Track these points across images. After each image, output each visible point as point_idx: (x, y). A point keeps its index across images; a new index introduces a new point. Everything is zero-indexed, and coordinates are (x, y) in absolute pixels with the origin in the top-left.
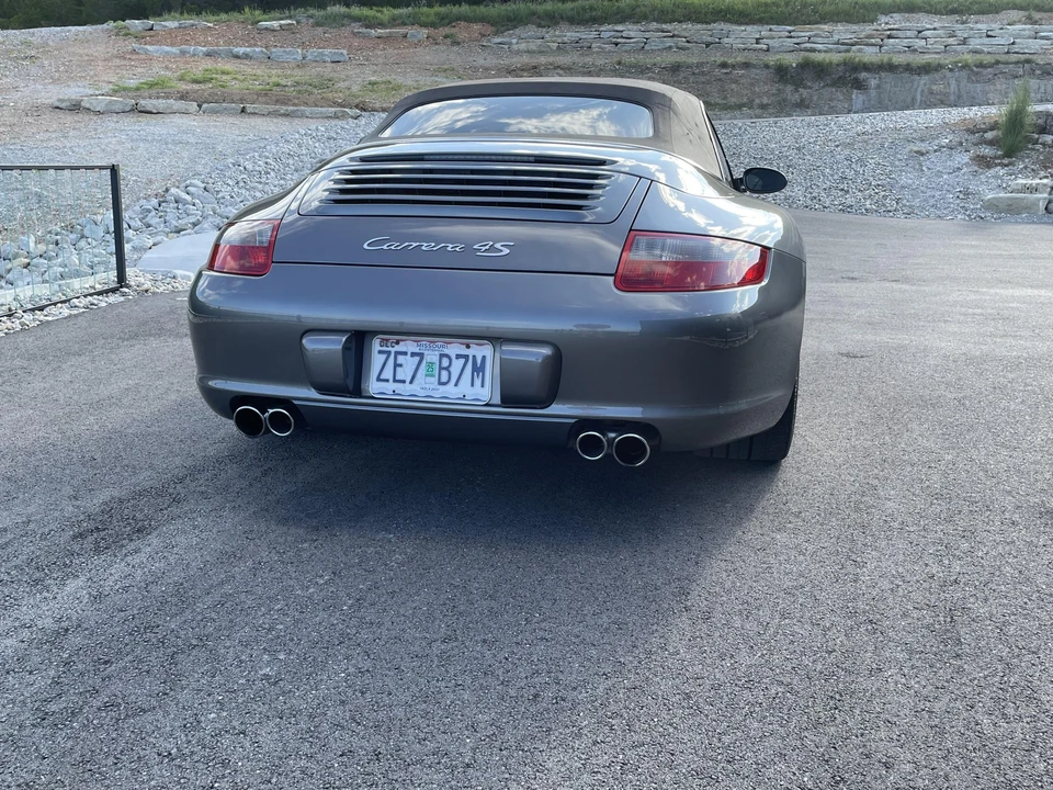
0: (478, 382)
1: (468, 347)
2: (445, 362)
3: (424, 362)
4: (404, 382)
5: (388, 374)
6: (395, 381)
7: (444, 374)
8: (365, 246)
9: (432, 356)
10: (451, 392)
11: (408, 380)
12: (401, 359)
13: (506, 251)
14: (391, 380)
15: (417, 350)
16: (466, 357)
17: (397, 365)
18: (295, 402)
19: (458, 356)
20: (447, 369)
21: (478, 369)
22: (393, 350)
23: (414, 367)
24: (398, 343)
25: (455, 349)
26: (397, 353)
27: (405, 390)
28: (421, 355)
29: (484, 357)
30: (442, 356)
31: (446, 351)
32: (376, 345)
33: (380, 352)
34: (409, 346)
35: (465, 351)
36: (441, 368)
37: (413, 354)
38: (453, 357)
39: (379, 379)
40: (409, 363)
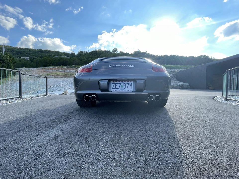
0: (131, 88)
1: (129, 82)
2: (125, 85)
3: (121, 85)
4: (117, 88)
5: (114, 87)
6: (116, 88)
7: (125, 87)
8: (109, 66)
9: (122, 84)
10: (126, 90)
11: (118, 88)
12: (116, 85)
13: (134, 66)
14: (115, 88)
15: (119, 83)
16: (129, 84)
17: (116, 86)
18: (96, 94)
19: (127, 84)
20: (125, 86)
21: (131, 85)
22: (115, 83)
23: (119, 86)
24: (116, 82)
25: (126, 82)
26: (116, 84)
27: (118, 90)
28: (120, 84)
29: (132, 83)
30: (124, 84)
31: (125, 83)
32: (112, 82)
33: (113, 84)
34: (118, 82)
35: (128, 83)
36: (124, 86)
37: (119, 84)
38: (126, 84)
39: (113, 88)
40: (118, 85)
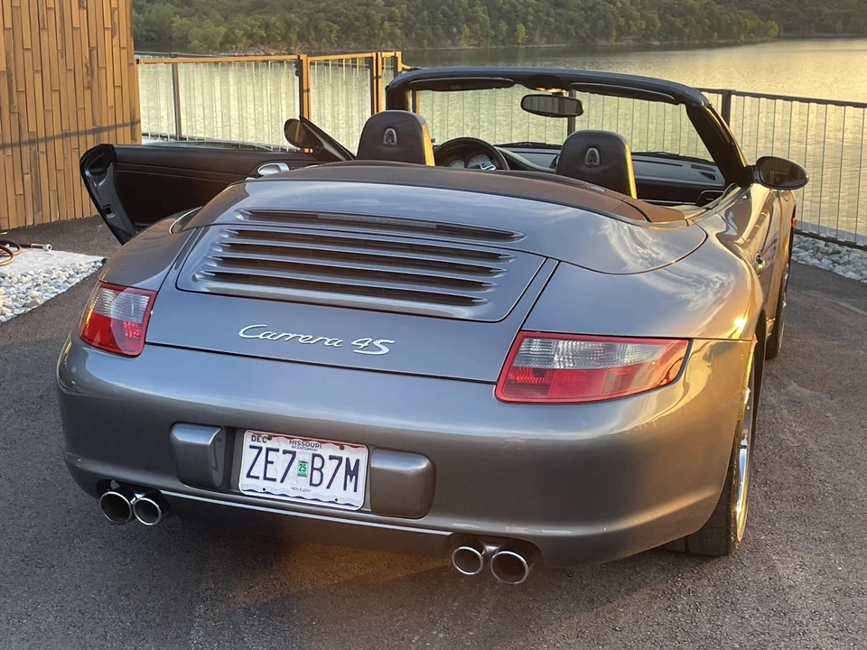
0: (351, 486)
1: (342, 448)
2: (318, 463)
3: (296, 463)
4: (274, 480)
5: (258, 470)
6: (265, 478)
7: (316, 474)
8: (241, 334)
9: (304, 454)
10: (323, 494)
11: (279, 479)
12: (272, 456)
13: (385, 350)
14: (261, 476)
15: (289, 448)
16: (340, 459)
17: (267, 462)
18: (163, 492)
19: (331, 458)
20: (320, 470)
21: (352, 473)
22: (264, 446)
23: (286, 465)
24: (269, 438)
25: (327, 450)
26: (268, 450)
27: (276, 488)
28: (294, 454)
29: (358, 461)
30: (314, 456)
31: (319, 451)
32: (248, 440)
33: (251, 447)
34: (282, 443)
35: (338, 453)
36: (313, 469)
37: (285, 452)
38: (326, 458)
39: (249, 476)
40: (280, 461)
